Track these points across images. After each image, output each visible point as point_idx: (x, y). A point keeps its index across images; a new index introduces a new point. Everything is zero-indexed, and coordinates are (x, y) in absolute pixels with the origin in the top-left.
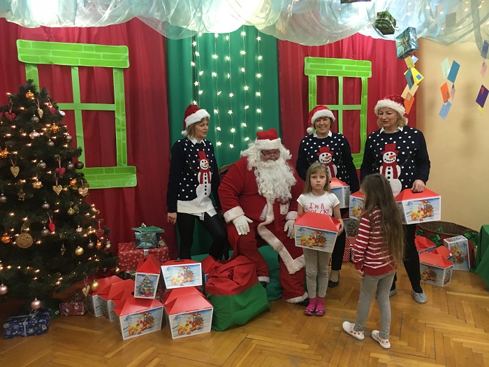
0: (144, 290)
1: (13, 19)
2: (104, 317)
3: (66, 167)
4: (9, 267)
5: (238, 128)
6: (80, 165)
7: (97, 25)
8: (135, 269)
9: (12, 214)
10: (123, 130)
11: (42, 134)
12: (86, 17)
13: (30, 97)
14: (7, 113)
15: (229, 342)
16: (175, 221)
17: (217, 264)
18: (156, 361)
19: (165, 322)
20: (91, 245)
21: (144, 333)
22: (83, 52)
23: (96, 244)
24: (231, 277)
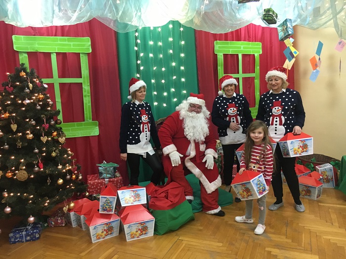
0: (106, 207)
1: (9, 22)
2: (79, 227)
3: (50, 123)
4: (12, 194)
5: (169, 92)
6: (59, 121)
7: (68, 24)
8: (100, 193)
9: (13, 157)
10: (88, 96)
11: (32, 101)
12: (61, 18)
13: (23, 76)
14: (7, 87)
15: (167, 243)
16: (126, 159)
17: (156, 188)
18: (116, 256)
19: (121, 230)
20: (68, 177)
21: (107, 238)
22: (59, 42)
23: (71, 177)
24: (167, 197)
